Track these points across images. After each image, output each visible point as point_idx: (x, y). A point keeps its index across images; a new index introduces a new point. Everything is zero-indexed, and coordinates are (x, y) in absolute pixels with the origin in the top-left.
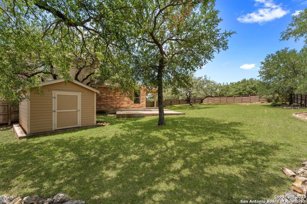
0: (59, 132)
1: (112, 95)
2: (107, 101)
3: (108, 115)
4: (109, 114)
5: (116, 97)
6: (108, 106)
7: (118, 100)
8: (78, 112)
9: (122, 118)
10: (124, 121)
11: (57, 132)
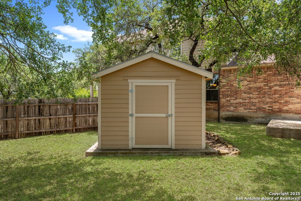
0: (135, 153)
1: (262, 85)
2: (251, 96)
3: (252, 126)
4: (255, 124)
5: (270, 88)
6: (253, 108)
7: (275, 94)
8: (170, 118)
9: (282, 137)
10: (282, 148)
11: (132, 153)
